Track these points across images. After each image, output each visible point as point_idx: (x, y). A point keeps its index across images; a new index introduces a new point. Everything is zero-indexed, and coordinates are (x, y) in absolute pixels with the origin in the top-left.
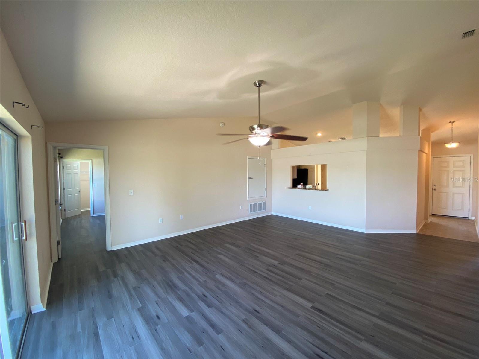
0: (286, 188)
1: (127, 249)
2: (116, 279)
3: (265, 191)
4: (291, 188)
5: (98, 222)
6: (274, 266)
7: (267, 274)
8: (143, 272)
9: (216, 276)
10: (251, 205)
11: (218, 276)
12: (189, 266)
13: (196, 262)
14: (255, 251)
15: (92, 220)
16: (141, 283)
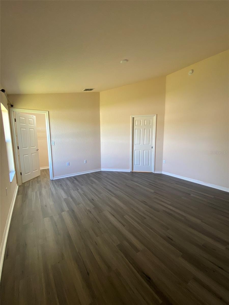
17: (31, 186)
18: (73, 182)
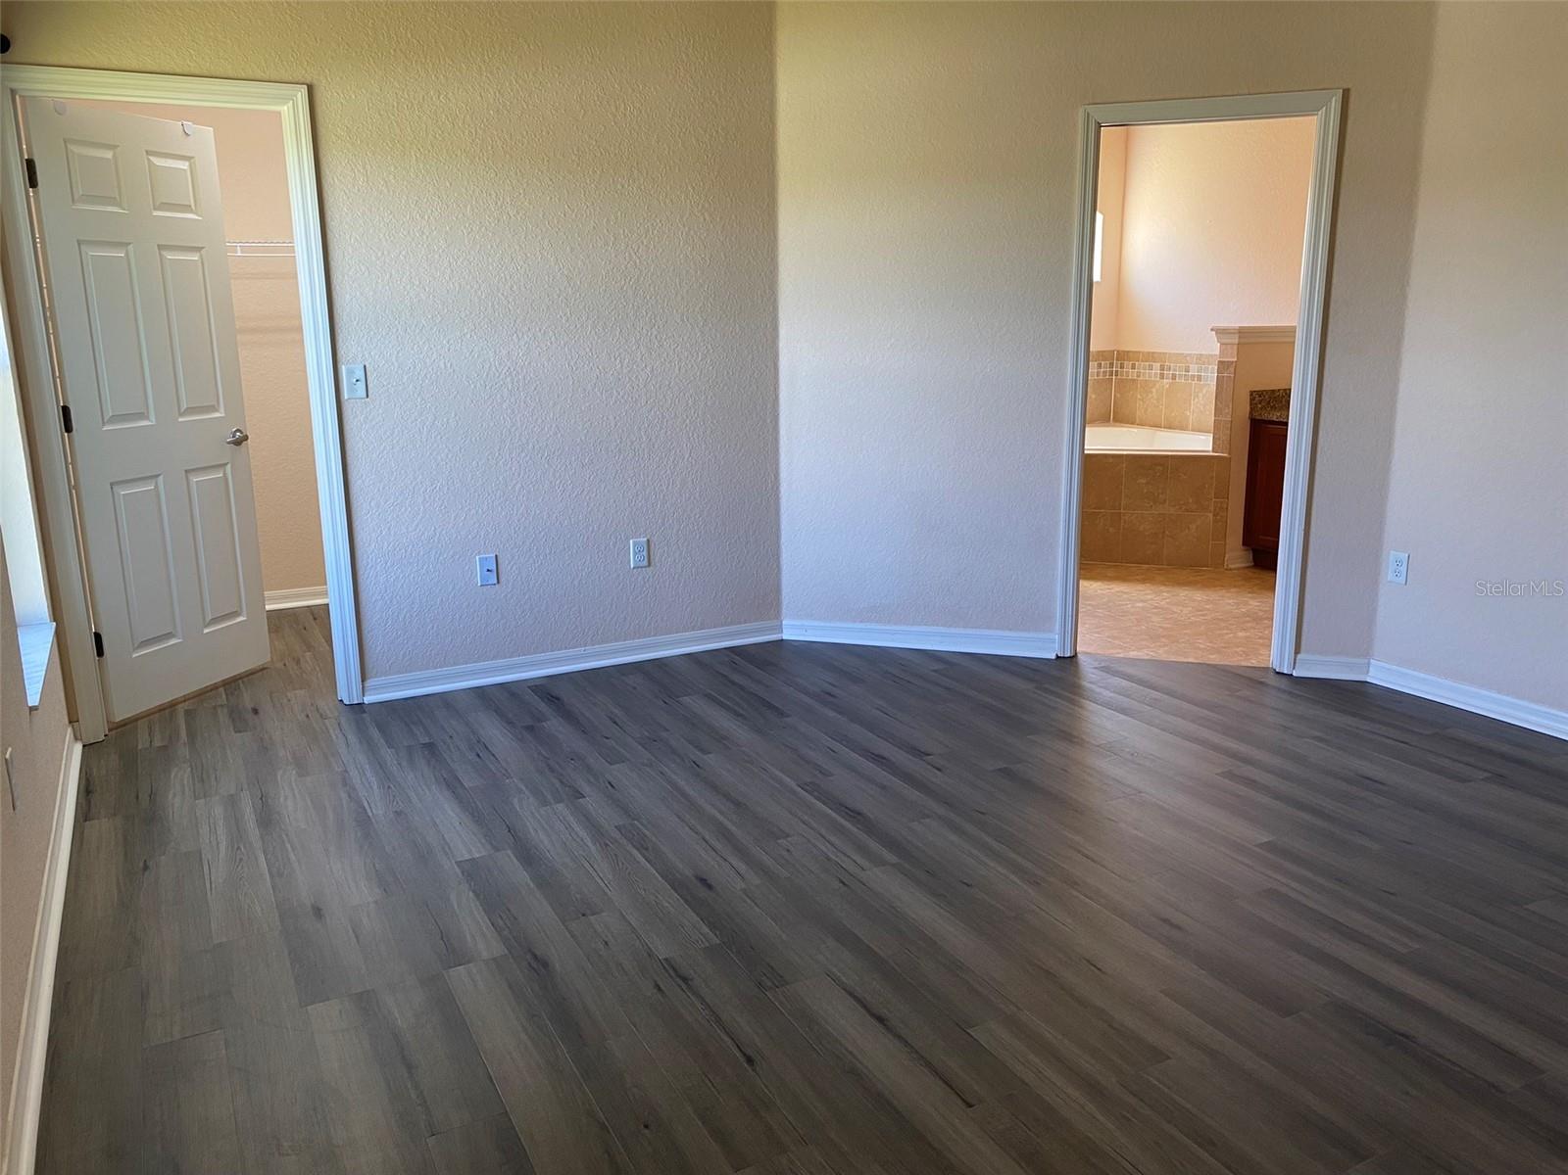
17: (183, 751)
18: (530, 730)
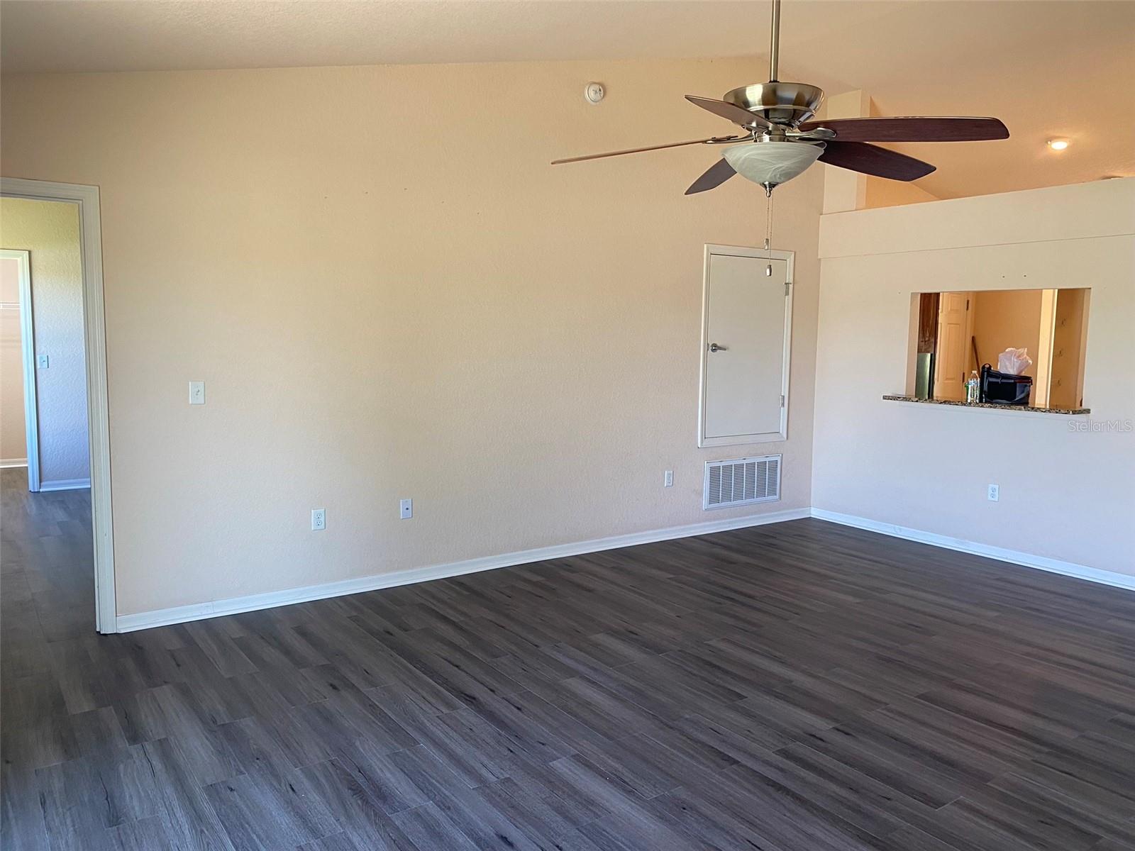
0: (885, 398)
1: (179, 630)
2: (134, 750)
3: (784, 411)
4: (906, 399)
5: (61, 515)
6: (813, 738)
7: (782, 770)
8: (248, 725)
9: (555, 764)
10: (714, 472)
11: (562, 766)
12: (440, 714)
13: (471, 699)
14: (727, 672)
15: (34, 507)
16: (242, 773)
